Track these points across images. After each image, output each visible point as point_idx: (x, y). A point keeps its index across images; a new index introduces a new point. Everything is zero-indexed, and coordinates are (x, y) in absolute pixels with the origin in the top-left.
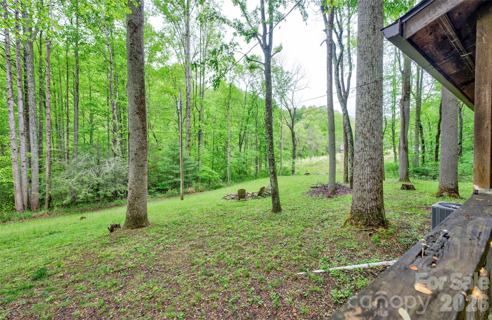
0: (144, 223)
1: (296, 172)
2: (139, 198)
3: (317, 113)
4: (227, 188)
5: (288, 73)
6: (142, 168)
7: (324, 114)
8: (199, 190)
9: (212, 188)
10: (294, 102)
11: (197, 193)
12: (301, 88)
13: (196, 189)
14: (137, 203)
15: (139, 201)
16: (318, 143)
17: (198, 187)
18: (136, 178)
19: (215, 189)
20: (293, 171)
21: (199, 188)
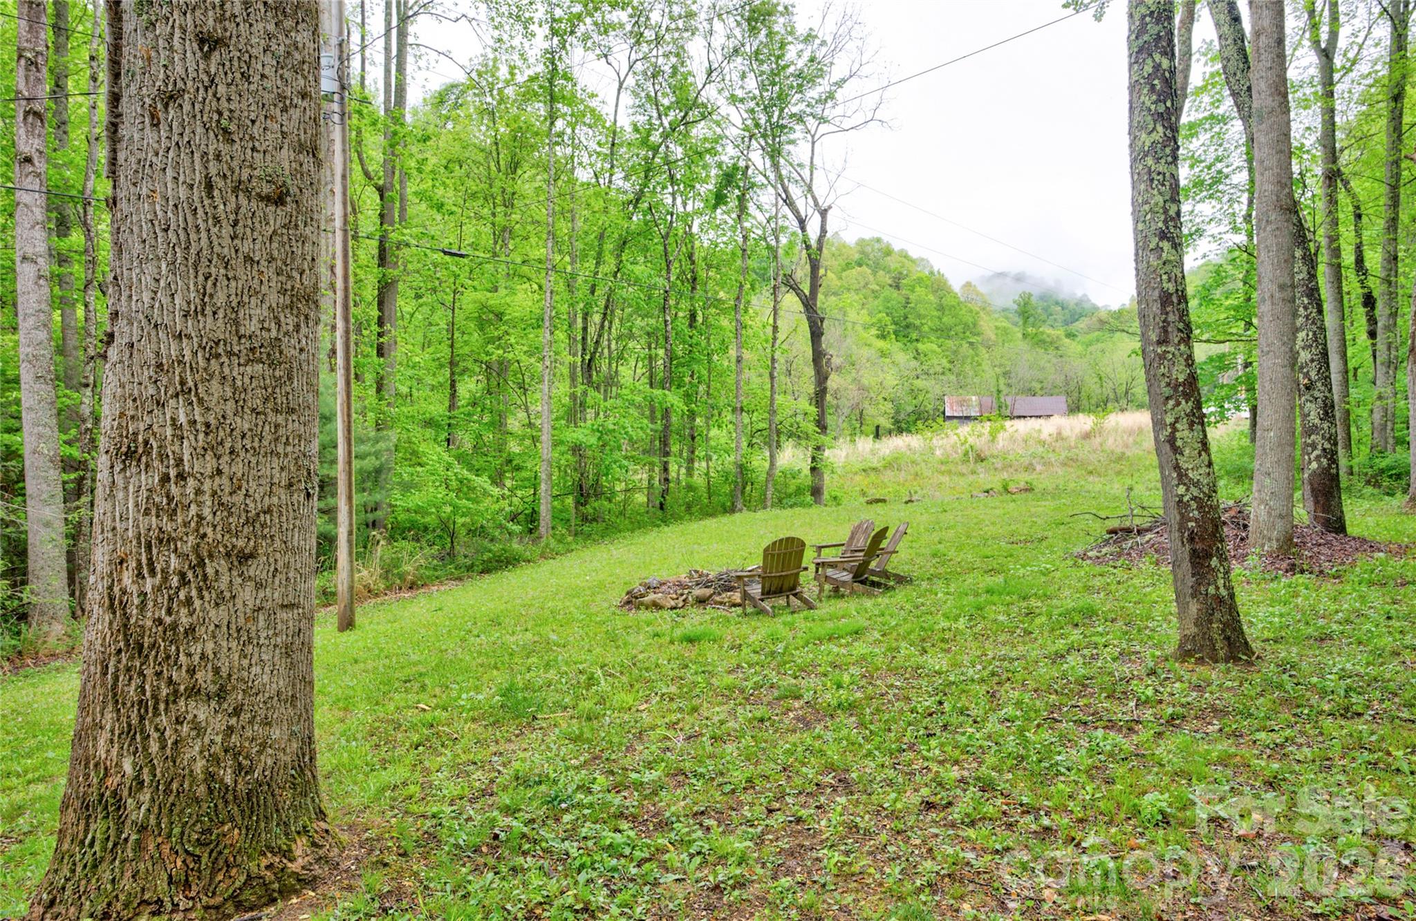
0: (300, 847)
1: (826, 496)
2: (245, 557)
3: (848, 264)
4: (547, 566)
5: (809, 38)
6: (276, 217)
7: (874, 273)
8: (402, 577)
9: (470, 568)
10: (814, 188)
11: (391, 596)
12: (847, 124)
13: (386, 574)
14: (217, 615)
15: (247, 595)
16: (865, 382)
17: (396, 563)
18: (215, 327)
19: (486, 571)
20: (816, 492)
21: (408, 568)
